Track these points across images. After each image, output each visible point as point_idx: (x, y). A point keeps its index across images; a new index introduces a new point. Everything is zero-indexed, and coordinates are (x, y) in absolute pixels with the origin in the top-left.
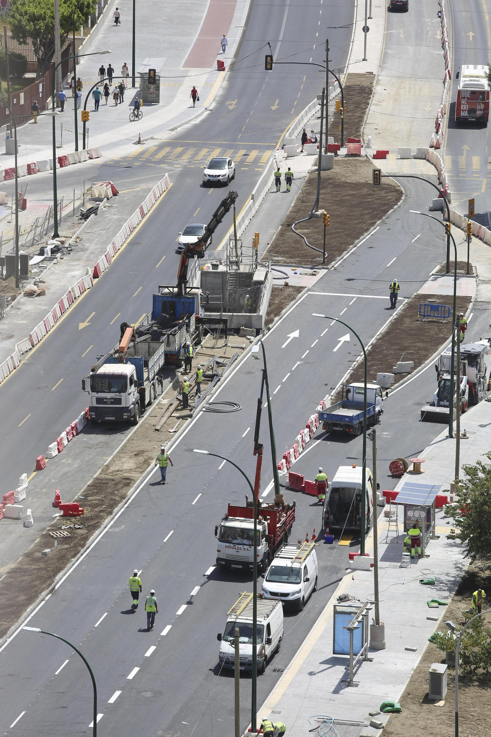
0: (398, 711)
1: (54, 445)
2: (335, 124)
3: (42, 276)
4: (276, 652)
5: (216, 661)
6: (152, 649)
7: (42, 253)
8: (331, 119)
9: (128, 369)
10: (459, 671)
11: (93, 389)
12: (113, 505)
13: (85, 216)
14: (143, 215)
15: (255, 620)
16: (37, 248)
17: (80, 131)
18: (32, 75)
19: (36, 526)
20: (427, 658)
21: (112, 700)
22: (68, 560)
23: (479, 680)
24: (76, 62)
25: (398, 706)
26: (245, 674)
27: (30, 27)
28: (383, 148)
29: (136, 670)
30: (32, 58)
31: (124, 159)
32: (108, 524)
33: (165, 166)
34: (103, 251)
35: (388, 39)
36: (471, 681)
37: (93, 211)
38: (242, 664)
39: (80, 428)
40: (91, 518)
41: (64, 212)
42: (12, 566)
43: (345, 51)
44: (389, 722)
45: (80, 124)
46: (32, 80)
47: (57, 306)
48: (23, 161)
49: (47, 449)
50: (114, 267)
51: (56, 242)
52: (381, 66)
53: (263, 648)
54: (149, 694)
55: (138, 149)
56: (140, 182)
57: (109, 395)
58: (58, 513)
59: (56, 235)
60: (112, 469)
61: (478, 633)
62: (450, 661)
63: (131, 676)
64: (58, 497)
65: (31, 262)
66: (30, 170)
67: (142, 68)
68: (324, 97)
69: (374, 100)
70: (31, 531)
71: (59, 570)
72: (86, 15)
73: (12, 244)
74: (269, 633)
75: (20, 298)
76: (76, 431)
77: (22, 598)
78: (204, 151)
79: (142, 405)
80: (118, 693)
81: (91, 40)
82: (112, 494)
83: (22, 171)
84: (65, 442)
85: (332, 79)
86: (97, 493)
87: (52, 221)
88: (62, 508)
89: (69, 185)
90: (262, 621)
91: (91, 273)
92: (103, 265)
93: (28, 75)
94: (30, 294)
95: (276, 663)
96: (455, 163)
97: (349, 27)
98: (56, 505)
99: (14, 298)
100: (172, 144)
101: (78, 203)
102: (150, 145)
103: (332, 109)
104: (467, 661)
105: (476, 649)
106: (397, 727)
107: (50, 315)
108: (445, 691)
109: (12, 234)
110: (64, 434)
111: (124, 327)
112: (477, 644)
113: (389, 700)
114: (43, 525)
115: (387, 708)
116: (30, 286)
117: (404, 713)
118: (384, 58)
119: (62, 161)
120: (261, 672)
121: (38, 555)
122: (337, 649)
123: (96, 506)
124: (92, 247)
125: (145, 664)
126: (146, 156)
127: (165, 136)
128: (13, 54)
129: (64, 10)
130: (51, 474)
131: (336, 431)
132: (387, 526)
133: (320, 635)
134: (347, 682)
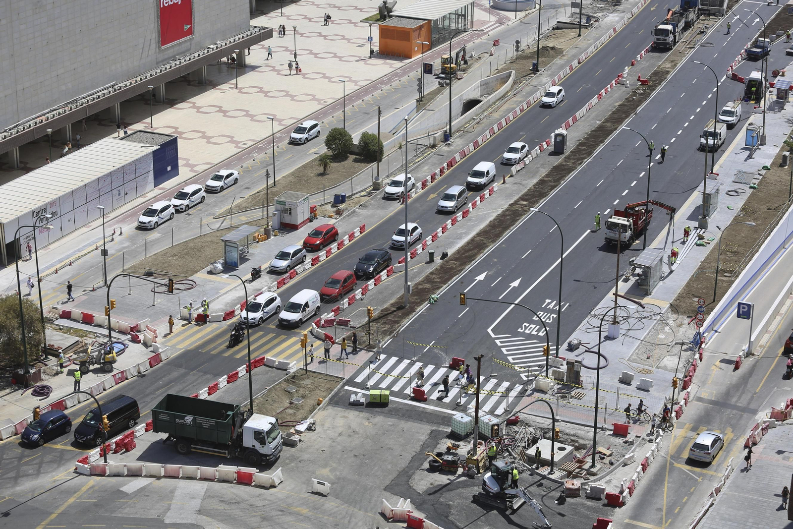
0: (769, 170)
1: (639, 56)
4: (722, 143)
5: (699, 146)
6: (674, 139)
9: (670, 27)
11: (656, 35)
12: (662, 81)
15: (715, 130)
19: (631, 88)
20: (782, 149)
22: (643, 102)
25: (769, 167)
26: (710, 152)
32: (659, 89)
38: (709, 147)
39: (650, 50)
40: (652, 86)
42: (621, 103)
44: (765, 173)
47: (643, 1)
49: (636, 57)
53: (718, 142)
54: (671, 157)
57: (662, 37)
58: (639, 83)
60: (661, 67)
62: (791, 151)
64: (639, 77)
71: (638, 106)
74: (720, 136)
76: (648, 51)
77: (624, 115)
79: (675, 42)
82: (661, 77)
84: (643, 55)
86: (655, 76)
88: (641, 81)
90: (718, 131)
95: (722, 148)
98: (639, 80)
106: (768, 175)
108: (788, 162)
110: (643, 52)
111: (669, 10)
113: (766, 165)
114: (633, 87)
115: (765, 168)
117: (771, 171)
120: (716, 151)
121: (631, 99)
122: (747, 143)
123: (655, 81)
125: (671, 145)
130: (637, 68)
131: (752, 57)
132: (770, 97)
133: (740, 139)
134: (750, 157)
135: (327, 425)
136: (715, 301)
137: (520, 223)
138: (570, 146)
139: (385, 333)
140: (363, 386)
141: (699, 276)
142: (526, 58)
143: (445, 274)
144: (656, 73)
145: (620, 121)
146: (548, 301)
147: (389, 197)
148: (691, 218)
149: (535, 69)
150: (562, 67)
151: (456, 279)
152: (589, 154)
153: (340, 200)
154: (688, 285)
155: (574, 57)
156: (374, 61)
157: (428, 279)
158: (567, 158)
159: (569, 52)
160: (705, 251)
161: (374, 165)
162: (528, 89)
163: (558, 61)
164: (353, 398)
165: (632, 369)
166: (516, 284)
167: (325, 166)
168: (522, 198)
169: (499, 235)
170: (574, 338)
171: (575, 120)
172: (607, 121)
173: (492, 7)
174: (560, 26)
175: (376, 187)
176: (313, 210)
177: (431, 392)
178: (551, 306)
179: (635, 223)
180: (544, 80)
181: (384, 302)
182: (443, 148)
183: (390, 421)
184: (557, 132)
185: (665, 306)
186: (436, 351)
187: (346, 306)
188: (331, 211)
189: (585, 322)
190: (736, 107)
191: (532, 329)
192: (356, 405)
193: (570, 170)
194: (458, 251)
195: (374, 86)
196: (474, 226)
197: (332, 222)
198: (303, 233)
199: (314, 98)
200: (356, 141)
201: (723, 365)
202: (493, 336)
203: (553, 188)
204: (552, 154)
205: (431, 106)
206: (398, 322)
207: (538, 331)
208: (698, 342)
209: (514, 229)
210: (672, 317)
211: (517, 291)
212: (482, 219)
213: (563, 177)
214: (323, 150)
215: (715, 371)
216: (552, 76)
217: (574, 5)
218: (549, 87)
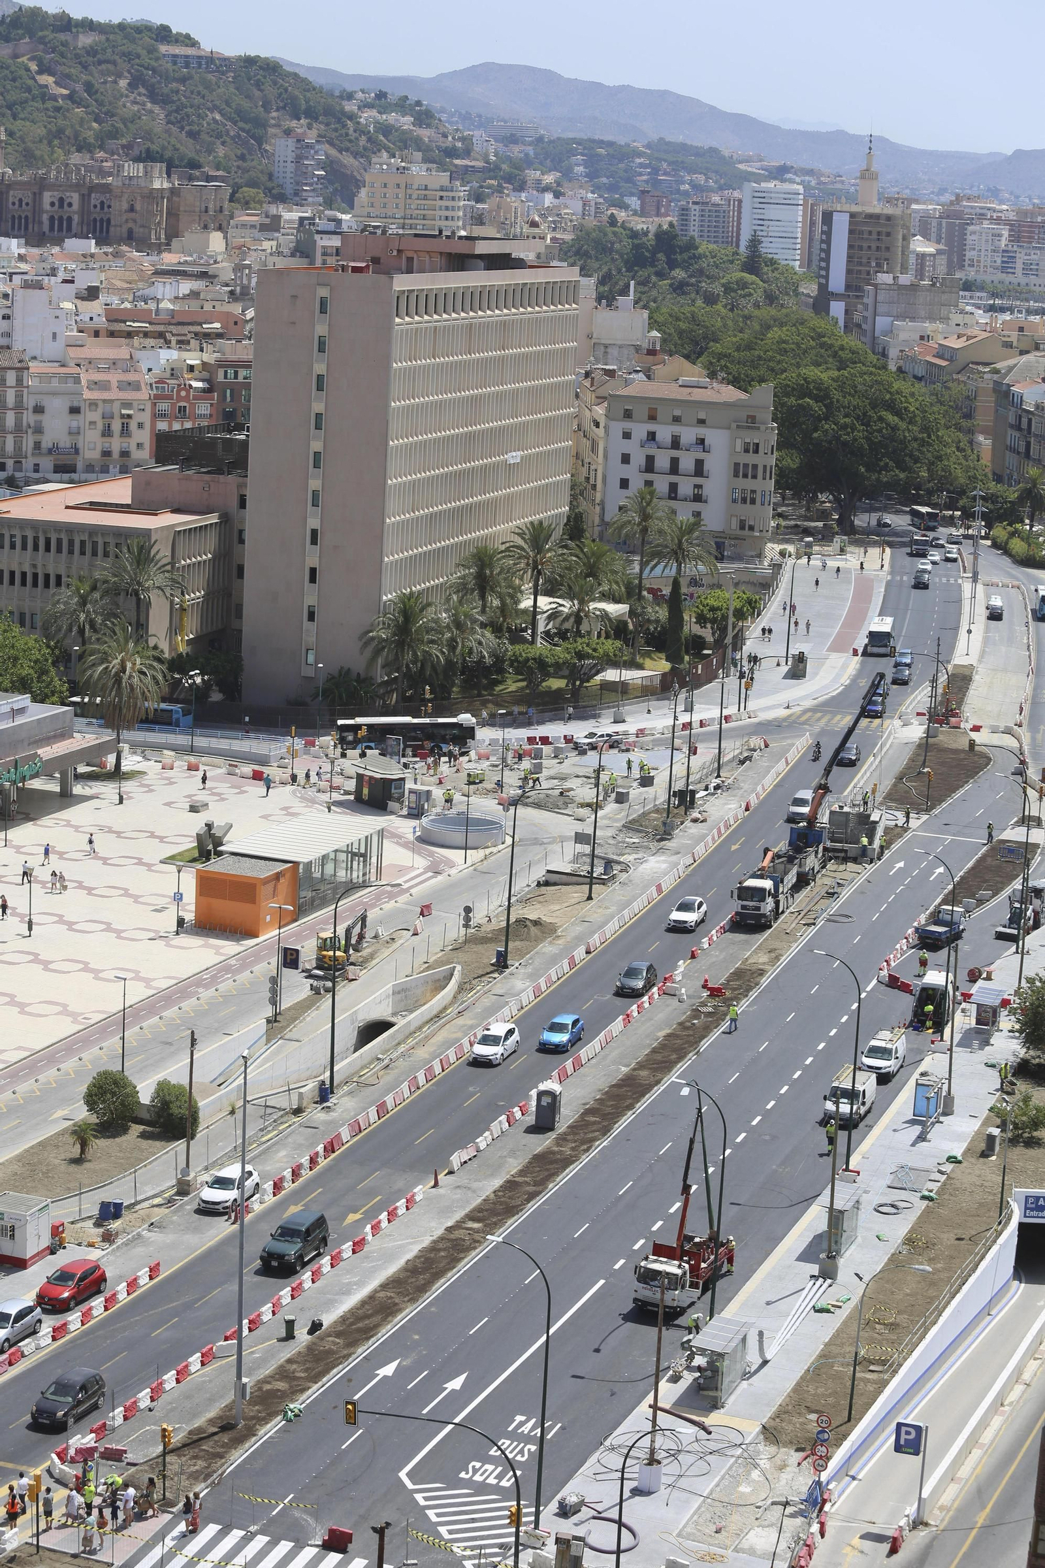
0: (960, 1162)
1: (705, 940)
2: (941, 703)
3: (705, 807)
4: (868, 1112)
5: (821, 1116)
6: (773, 1103)
7: (706, 789)
8: (939, 698)
9: (767, 884)
10: (1010, 1135)
11: (739, 898)
12: (749, 989)
13: (742, 762)
14: (787, 763)
15: (854, 1086)
16: (703, 785)
17: (743, 696)
18: (709, 652)
19: (688, 1002)
20: (986, 1123)
21: (739, 1140)
22: (711, 1031)
23: (1024, 1142)
24: (743, 644)
25: (960, 1158)
27: (710, 615)
28: (978, 724)
29: (759, 1118)
30: (710, 639)
31: (775, 720)
33: (807, 727)
34: (754, 790)
35: (986, 641)
36: (1018, 1142)
37: (749, 758)
39: (727, 928)
41: (724, 759)
42: (669, 1031)
43: (952, 647)
44: (953, 1170)
45: (743, 691)
46: (709, 655)
47: (715, 831)
48: (696, 717)
49: (701, 943)
50: (762, 803)
51: (718, 781)
52: (980, 661)
53: (859, 1108)
54: (767, 1138)
55: (788, 712)
56: (784, 738)
57: (751, 904)
58: (706, 994)
59: (718, 776)
60: (750, 961)
61: (1027, 1106)
62: (1003, 1126)
63: (754, 1123)
64: (706, 981)
65: (697, 796)
66: (702, 724)
67: (794, 651)
68: (934, 681)
69: (973, 686)
70: (684, 1006)
71: (704, 1037)
72: (753, 608)
73: (684, 780)
74: (864, 1097)
75: (688, 823)
76: (724, 930)
77: (674, 1056)
78: (839, 717)
79: (777, 913)
80: (743, 1135)
81: (755, 628)
82: (749, 981)
83: (696, 725)
84: (715, 938)
85: (941, 667)
86: (737, 980)
87: (716, 765)
88: (709, 989)
89: (731, 737)
90: (860, 1087)
91: (743, 807)
92: (754, 801)
93: (706, 652)
94: (695, 821)
95: (868, 1121)
96: (1033, 739)
97: (956, 629)
98: (705, 986)
99: (682, 823)
100: (814, 710)
101: (737, 752)
102: (796, 710)
103: (940, 691)
104: (1016, 1126)
105: (1024, 1118)
106: (958, 1174)
107: (709, 838)
108: (997, 1148)
109: (685, 773)
110: (714, 932)
111: (766, 850)
112: (1024, 1114)
113: (954, 1154)
114: (693, 1001)
115: (952, 1159)
116: (695, 814)
117: (964, 1164)
118: (983, 654)
119: (727, 719)
120: (856, 1126)
121: (689, 1024)
122: (917, 1112)
123: (735, 989)
124: (746, 786)
125: (766, 1114)
126: (793, 718)
127: (808, 704)
128: (696, 635)
129: (737, 604)
130: (702, 962)
131: (928, 942)
132: (963, 1020)
133: (904, 1101)
134: (922, 1138)
136: (851, 1419)
137: (466, 1265)
138: (567, 1116)
139: (195, 1477)
141: (817, 1372)
142: (484, 940)
143: (316, 1362)
144: (738, 974)
145: (666, 1066)
146: (519, 1418)
147: (209, 1210)
148: (805, 1257)
149: (502, 963)
150: (554, 960)
151: (336, 1375)
152: (606, 1131)
153: (110, 1211)
154: (798, 1388)
155: (579, 939)
156: (186, 940)
157: (282, 1373)
158: (562, 1139)
159: (569, 930)
160: (833, 1323)
161: (180, 1145)
162: (487, 1001)
163: (547, 948)
165: (686, 1552)
166: (456, 1384)
167: (84, 1144)
168: (471, 1217)
169: (423, 1289)
170: (570, 1493)
171: (578, 1065)
172: (641, 1066)
173: (421, 840)
174: (552, 880)
175: (183, 1188)
176: (56, 1231)
178: (526, 1429)
179: (694, 1269)
180: (519, 984)
181: (195, 1415)
182: (317, 1115)
184: (543, 1087)
185: (752, 1429)
186: (297, 1514)
187: (119, 1420)
188: (95, 1233)
189: (592, 1460)
190: (896, 1040)
191: (488, 1473)
193: (567, 1162)
194: (343, 1319)
195: (182, 990)
196: (374, 1271)
197: (94, 1255)
198: (36, 1277)
199: (65, 1011)
200: (145, 1094)
201: (868, 1545)
202: (410, 1485)
203: (532, 1196)
204: (531, 1130)
205: (294, 1031)
206: (221, 1456)
207: (500, 1477)
208: (816, 1500)
209: (453, 1276)
210: (766, 1452)
211: (458, 1399)
212: (390, 1257)
213: (552, 1175)
214: (81, 1113)
215: (850, 1556)
216: (534, 976)
217: (580, 838)
218: (527, 997)
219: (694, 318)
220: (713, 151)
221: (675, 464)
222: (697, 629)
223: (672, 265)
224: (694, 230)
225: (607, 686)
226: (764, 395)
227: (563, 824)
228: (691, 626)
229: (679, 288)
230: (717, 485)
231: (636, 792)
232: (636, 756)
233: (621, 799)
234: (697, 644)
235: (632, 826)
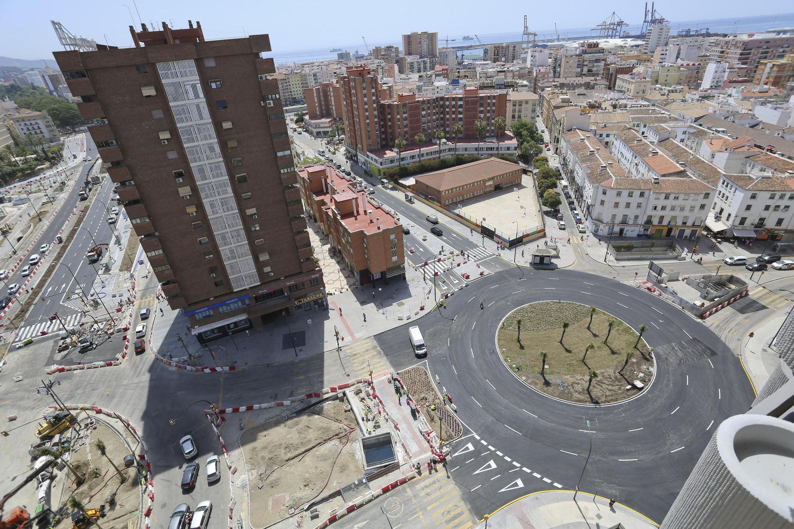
4: (116, 220)
9: (84, 192)
12: (88, 209)
31: (75, 166)
32: (88, 211)
39: (80, 201)
51: (68, 179)
65: (65, 182)
75: (66, 187)
88: (81, 211)
99: (64, 187)
110: (78, 202)
119: (65, 168)
130: (78, 208)
133: (121, 216)
135: (11, 360)
136: (132, 263)
138: (64, 239)
139: (20, 321)
140: (20, 341)
141: (124, 259)
142: (35, 217)
143: (35, 293)
144: (85, 207)
145: (79, 225)
146: (78, 286)
148: (115, 244)
149: (40, 220)
150: (50, 216)
151: (40, 294)
152: (72, 239)
154: (122, 263)
155: (53, 212)
157: (29, 299)
158: (65, 243)
159: (51, 211)
162: (40, 227)
163: (48, 215)
164: (17, 346)
166: (64, 286)
168: (54, 260)
169: (50, 275)
170: (91, 293)
171: (62, 231)
172: (74, 227)
173: (13, 205)
174: (44, 204)
177: (48, 330)
179: (97, 253)
180: (45, 222)
181: (15, 312)
182: (15, 257)
183: (37, 346)
184: (57, 236)
185: (118, 271)
189: (93, 287)
192: (20, 348)
193: (68, 246)
194: (37, 285)
196: (39, 276)
202: (63, 304)
203: (64, 253)
204: (59, 243)
206: (24, 316)
208: (132, 276)
209: (55, 271)
210: (121, 273)
211: (65, 288)
212: (42, 272)
213: (66, 249)
216: (48, 220)
217: (45, 196)
218: (48, 223)
219: (25, 101)
220: (15, 67)
221: (34, 129)
222: (51, 155)
223: (17, 91)
224: (19, 84)
225: (39, 169)
226: (45, 112)
227: (42, 194)
228: (50, 154)
229: (21, 95)
230: (44, 130)
231: (53, 185)
232: (50, 179)
233: (51, 187)
234: (54, 158)
235: (55, 191)
